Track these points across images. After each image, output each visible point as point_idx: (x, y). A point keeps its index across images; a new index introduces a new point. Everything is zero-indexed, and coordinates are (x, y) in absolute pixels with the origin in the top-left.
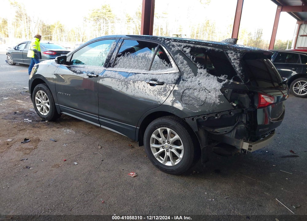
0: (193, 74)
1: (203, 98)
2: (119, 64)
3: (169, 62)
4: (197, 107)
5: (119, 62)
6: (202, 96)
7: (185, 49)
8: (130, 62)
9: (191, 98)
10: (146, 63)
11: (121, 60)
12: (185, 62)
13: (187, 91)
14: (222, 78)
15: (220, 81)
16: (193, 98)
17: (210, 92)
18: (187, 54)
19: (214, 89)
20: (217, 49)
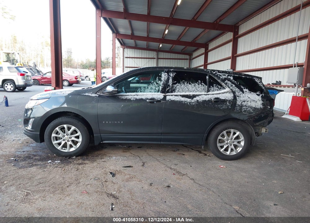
0: (241, 92)
1: (254, 106)
2: (177, 89)
3: (221, 86)
4: (252, 112)
5: (176, 88)
6: (253, 105)
7: (229, 77)
8: (188, 88)
9: (247, 107)
10: (203, 87)
11: (178, 87)
12: (234, 85)
13: (243, 103)
14: (258, 93)
15: (258, 95)
16: (248, 107)
17: (257, 102)
18: (232, 80)
19: (258, 100)
20: (248, 77)
